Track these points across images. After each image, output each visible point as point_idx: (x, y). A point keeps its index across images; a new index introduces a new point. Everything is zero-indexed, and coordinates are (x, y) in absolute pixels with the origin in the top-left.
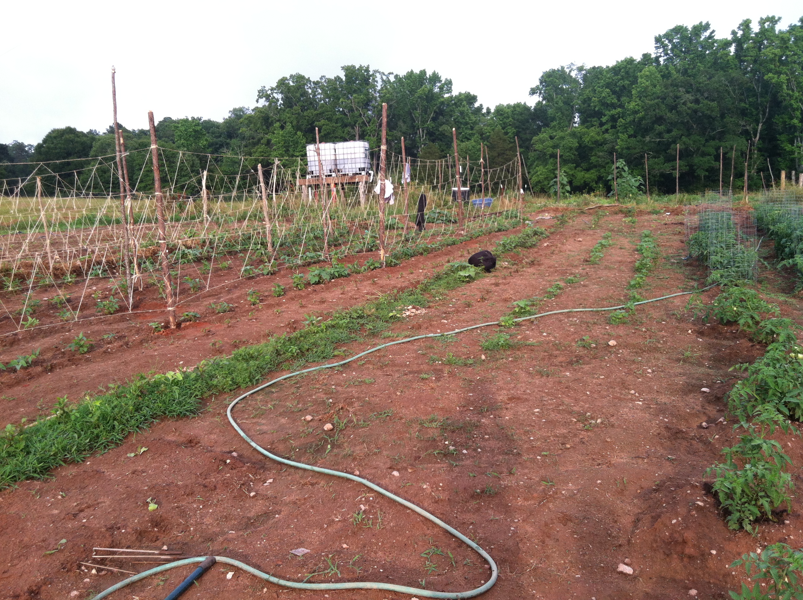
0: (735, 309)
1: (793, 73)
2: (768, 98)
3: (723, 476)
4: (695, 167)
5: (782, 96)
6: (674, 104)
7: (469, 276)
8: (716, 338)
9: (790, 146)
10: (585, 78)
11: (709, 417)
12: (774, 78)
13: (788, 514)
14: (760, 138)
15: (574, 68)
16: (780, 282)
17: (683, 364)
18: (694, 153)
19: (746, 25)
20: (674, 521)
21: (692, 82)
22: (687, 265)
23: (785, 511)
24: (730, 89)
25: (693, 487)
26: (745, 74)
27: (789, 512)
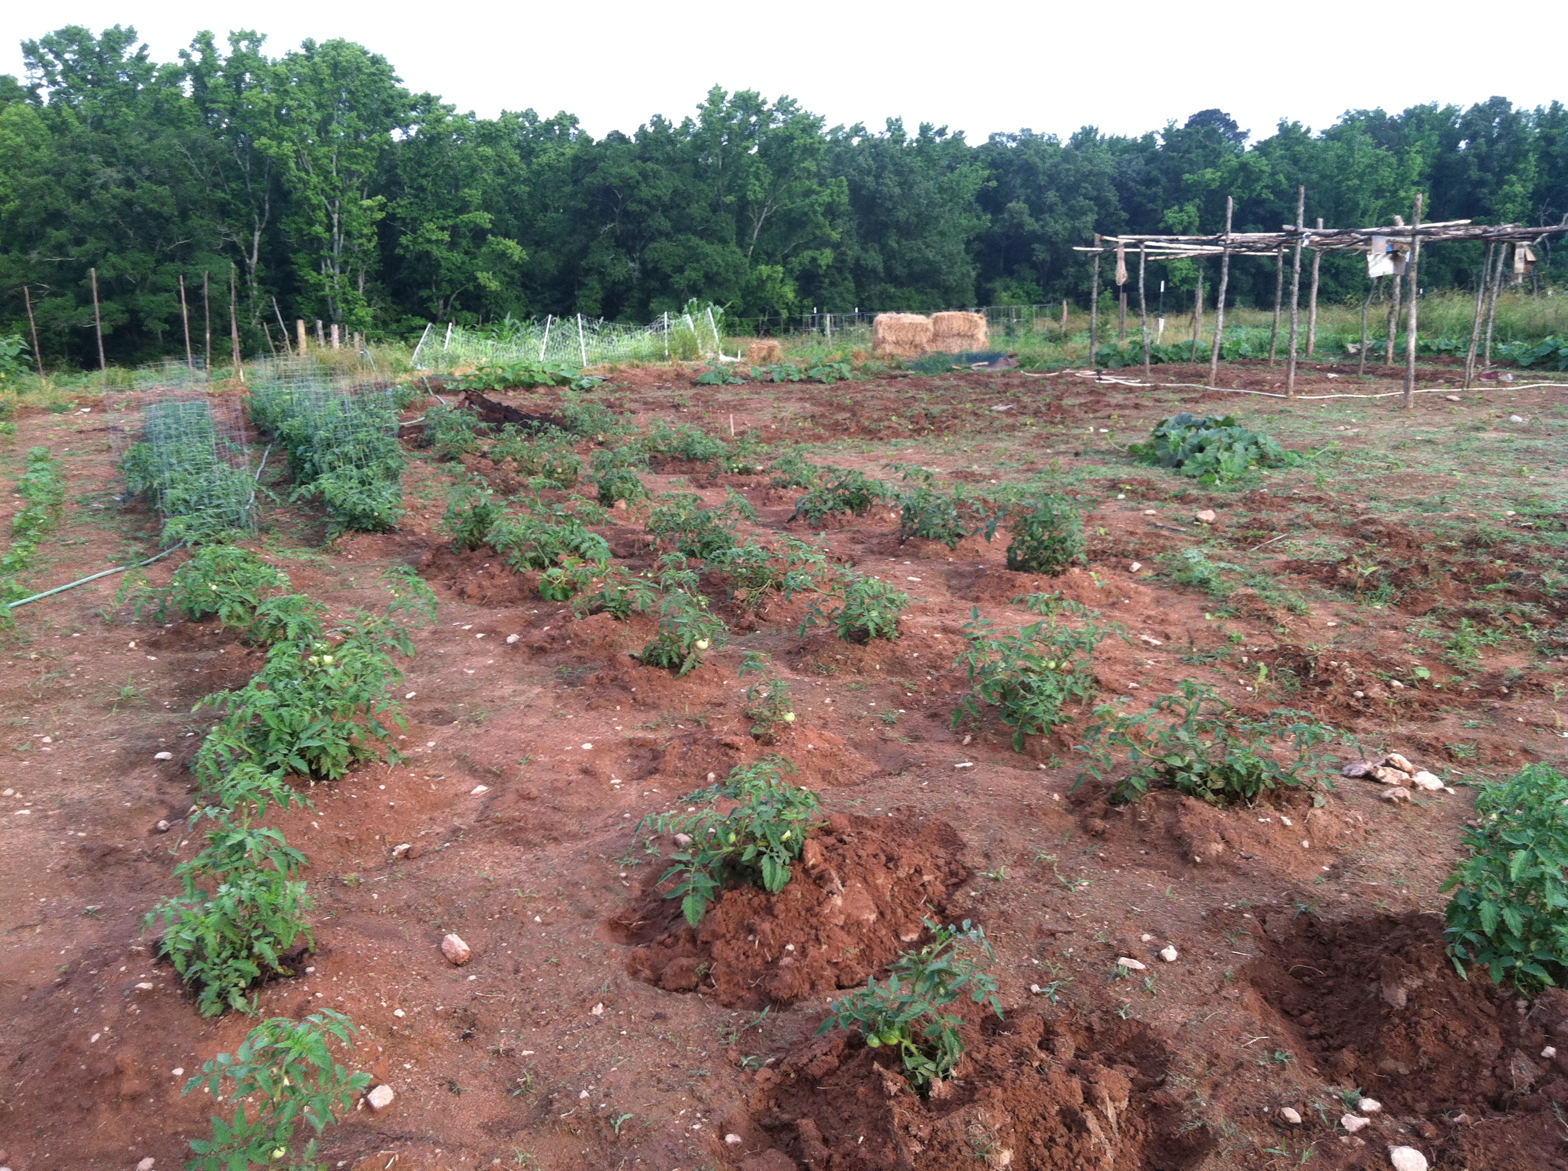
0: (214, 587)
1: (303, 139)
2: (266, 184)
3: (178, 920)
4: (142, 315)
5: (289, 181)
6: (82, 187)
8: (185, 649)
9: (315, 274)
11: (172, 808)
12: (270, 147)
13: (312, 955)
14: (259, 259)
16: (301, 526)
17: (118, 714)
18: (135, 286)
19: (205, 41)
20: (95, 1038)
21: (116, 144)
22: (127, 511)
23: (306, 950)
24: (192, 162)
25: (133, 956)
26: (217, 136)
27: (312, 950)
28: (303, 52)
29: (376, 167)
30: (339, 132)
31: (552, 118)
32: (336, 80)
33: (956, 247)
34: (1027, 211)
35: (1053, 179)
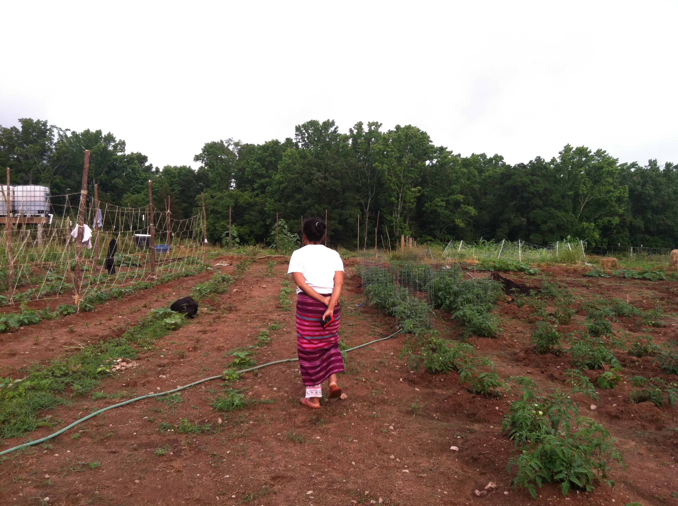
1: (391, 164)
2: (375, 180)
5: (384, 180)
6: (309, 179)
7: (176, 324)
8: (428, 387)
9: (390, 216)
10: (240, 152)
12: (379, 166)
14: (369, 210)
15: (232, 143)
17: (416, 418)
19: (359, 126)
21: (322, 164)
24: (349, 171)
26: (359, 161)
28: (395, 130)
29: (418, 175)
30: (405, 161)
31: (492, 157)
32: (406, 141)
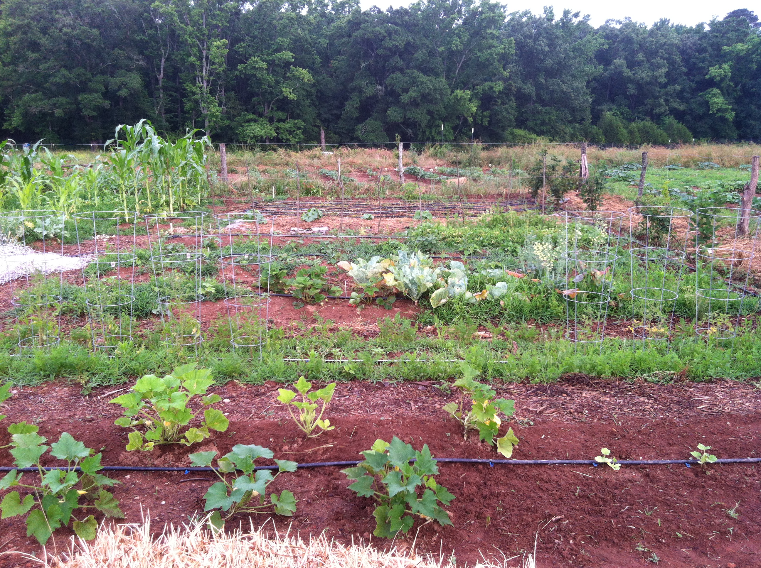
33: (581, 84)
34: (625, 65)
35: (642, 47)
